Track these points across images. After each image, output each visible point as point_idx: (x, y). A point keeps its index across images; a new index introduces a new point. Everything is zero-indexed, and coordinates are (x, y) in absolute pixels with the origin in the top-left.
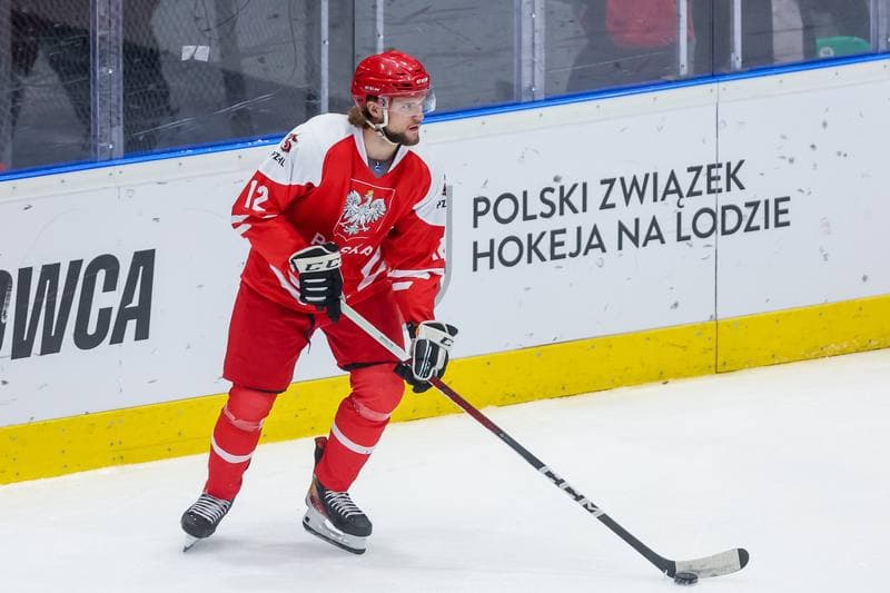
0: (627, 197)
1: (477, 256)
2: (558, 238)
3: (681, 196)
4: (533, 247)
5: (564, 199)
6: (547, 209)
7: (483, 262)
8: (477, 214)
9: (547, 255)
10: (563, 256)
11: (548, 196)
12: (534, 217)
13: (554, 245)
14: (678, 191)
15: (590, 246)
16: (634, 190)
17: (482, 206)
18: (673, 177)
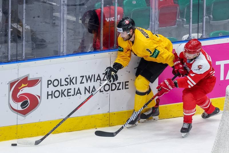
0: (87, 81)
1: (48, 95)
2: (69, 91)
3: (101, 81)
4: (63, 93)
5: (71, 81)
6: (66, 83)
7: (50, 97)
8: (48, 84)
9: (66, 95)
10: (70, 96)
11: (67, 80)
12: (63, 85)
13: (68, 92)
14: (100, 79)
15: (77, 93)
16: (89, 79)
17: (50, 82)
18: (99, 76)
